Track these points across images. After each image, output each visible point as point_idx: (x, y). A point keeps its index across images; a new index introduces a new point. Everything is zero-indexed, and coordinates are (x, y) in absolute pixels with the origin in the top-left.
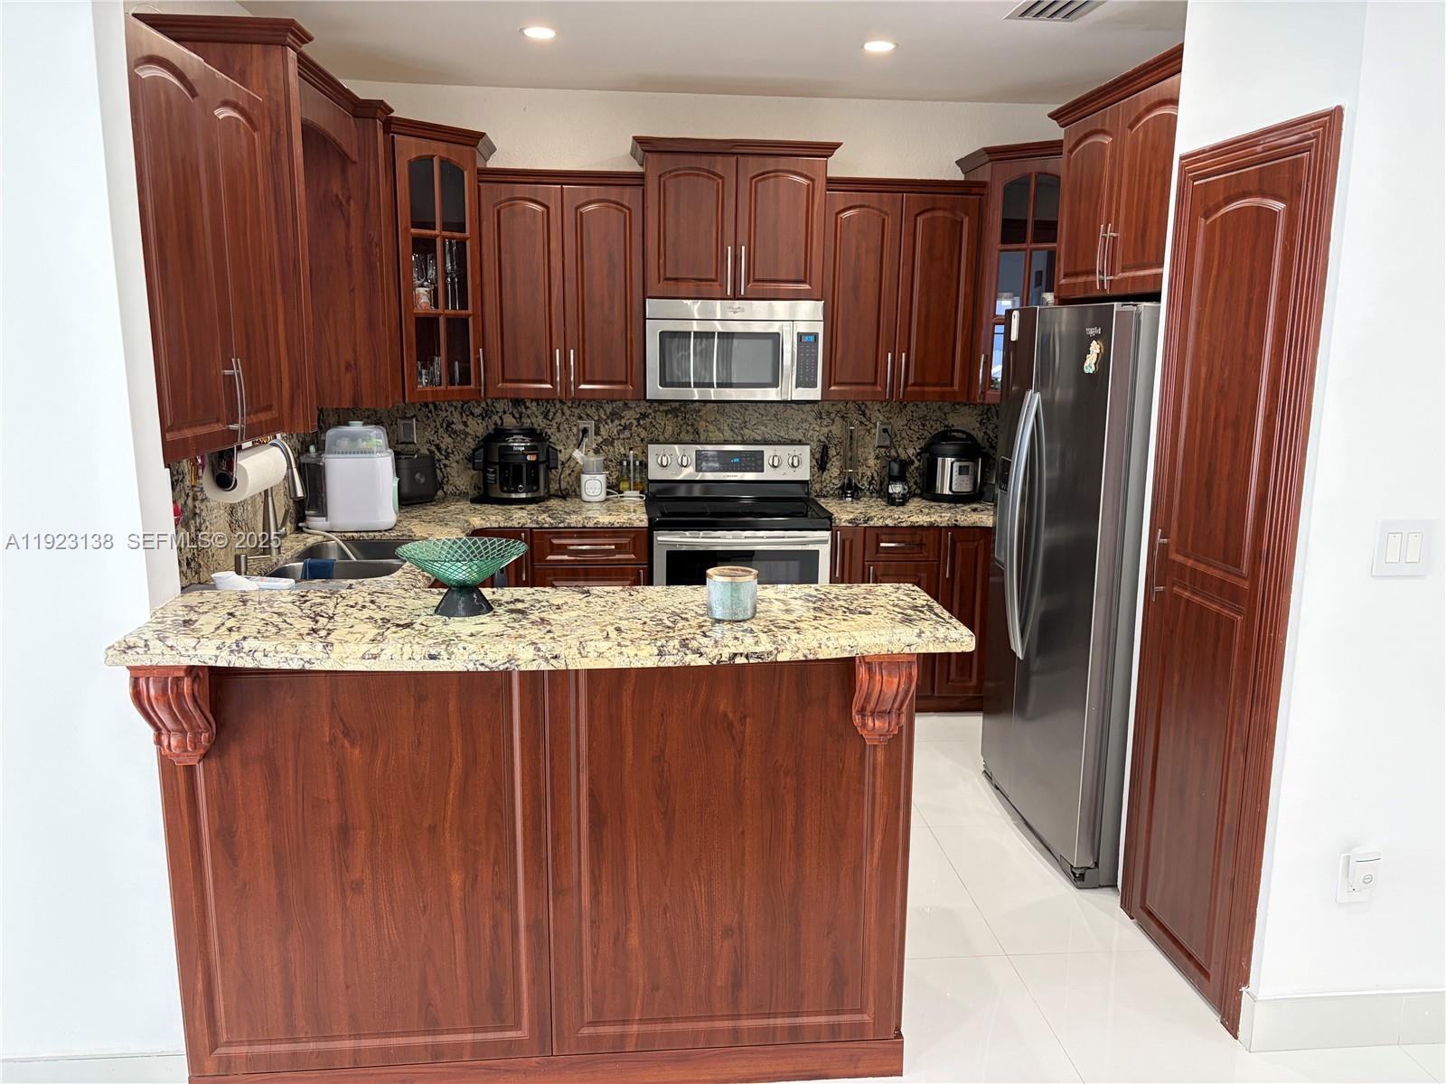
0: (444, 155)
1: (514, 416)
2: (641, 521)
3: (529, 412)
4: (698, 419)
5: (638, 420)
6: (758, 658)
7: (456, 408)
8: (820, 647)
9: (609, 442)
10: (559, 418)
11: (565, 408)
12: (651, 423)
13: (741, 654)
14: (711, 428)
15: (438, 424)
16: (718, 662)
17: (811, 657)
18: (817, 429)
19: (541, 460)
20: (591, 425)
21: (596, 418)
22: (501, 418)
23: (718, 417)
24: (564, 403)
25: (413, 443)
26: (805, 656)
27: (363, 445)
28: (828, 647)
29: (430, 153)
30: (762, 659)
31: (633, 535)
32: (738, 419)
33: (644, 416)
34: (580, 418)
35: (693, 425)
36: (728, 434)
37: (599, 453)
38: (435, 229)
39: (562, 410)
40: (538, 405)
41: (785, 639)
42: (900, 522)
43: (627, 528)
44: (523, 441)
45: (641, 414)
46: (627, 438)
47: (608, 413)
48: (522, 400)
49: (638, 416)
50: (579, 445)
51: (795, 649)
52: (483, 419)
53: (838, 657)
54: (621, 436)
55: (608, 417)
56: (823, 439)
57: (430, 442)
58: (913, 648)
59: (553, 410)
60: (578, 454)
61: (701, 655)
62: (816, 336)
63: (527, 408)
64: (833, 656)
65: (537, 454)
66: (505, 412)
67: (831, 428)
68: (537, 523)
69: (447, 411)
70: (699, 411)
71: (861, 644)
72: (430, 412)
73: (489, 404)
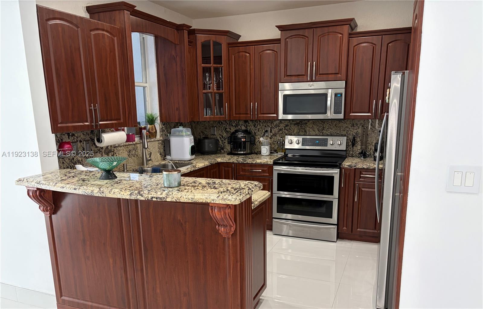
0: (214, 39)
1: (245, 126)
2: (271, 162)
3: (249, 125)
4: (306, 126)
5: (285, 127)
6: (160, 199)
7: (227, 123)
8: (181, 198)
9: (275, 135)
10: (259, 127)
11: (261, 123)
12: (289, 128)
13: (155, 197)
14: (311, 130)
15: (222, 129)
16: (147, 199)
17: (178, 201)
18: (352, 130)
19: (247, 141)
20: (269, 129)
21: (271, 127)
22: (241, 127)
23: (314, 126)
24: (260, 122)
25: (215, 135)
26: (176, 200)
27: (181, 134)
28: (184, 198)
29: (209, 39)
30: (162, 200)
31: (268, 167)
32: (321, 127)
33: (287, 126)
34: (266, 127)
35: (304, 129)
36: (317, 132)
37: (271, 139)
38: (211, 64)
39: (260, 124)
40: (252, 122)
41: (171, 194)
42: (369, 167)
43: (266, 164)
44: (241, 134)
45: (286, 125)
46: (281, 134)
47: (275, 125)
48: (248, 120)
49: (285, 126)
50: (263, 136)
51: (172, 197)
52: (235, 127)
53: (187, 201)
54: (279, 133)
55: (275, 126)
56: (354, 134)
57: (220, 135)
58: (214, 201)
59: (257, 124)
60: (261, 139)
61: (142, 196)
62: (341, 94)
63: (249, 123)
64: (186, 201)
65: (245, 139)
66: (242, 125)
67: (358, 130)
68: (238, 161)
69: (225, 125)
70: (307, 124)
71: (196, 198)
72: (220, 125)
73: (237, 122)
